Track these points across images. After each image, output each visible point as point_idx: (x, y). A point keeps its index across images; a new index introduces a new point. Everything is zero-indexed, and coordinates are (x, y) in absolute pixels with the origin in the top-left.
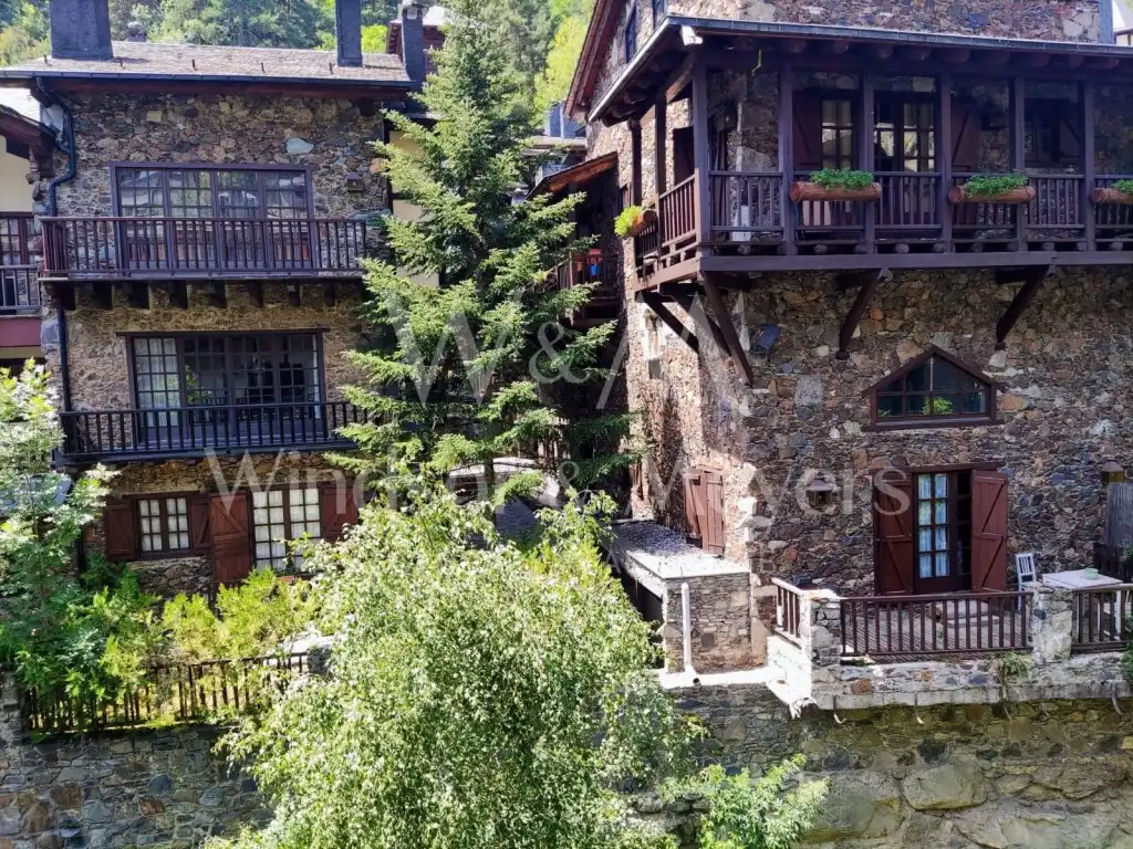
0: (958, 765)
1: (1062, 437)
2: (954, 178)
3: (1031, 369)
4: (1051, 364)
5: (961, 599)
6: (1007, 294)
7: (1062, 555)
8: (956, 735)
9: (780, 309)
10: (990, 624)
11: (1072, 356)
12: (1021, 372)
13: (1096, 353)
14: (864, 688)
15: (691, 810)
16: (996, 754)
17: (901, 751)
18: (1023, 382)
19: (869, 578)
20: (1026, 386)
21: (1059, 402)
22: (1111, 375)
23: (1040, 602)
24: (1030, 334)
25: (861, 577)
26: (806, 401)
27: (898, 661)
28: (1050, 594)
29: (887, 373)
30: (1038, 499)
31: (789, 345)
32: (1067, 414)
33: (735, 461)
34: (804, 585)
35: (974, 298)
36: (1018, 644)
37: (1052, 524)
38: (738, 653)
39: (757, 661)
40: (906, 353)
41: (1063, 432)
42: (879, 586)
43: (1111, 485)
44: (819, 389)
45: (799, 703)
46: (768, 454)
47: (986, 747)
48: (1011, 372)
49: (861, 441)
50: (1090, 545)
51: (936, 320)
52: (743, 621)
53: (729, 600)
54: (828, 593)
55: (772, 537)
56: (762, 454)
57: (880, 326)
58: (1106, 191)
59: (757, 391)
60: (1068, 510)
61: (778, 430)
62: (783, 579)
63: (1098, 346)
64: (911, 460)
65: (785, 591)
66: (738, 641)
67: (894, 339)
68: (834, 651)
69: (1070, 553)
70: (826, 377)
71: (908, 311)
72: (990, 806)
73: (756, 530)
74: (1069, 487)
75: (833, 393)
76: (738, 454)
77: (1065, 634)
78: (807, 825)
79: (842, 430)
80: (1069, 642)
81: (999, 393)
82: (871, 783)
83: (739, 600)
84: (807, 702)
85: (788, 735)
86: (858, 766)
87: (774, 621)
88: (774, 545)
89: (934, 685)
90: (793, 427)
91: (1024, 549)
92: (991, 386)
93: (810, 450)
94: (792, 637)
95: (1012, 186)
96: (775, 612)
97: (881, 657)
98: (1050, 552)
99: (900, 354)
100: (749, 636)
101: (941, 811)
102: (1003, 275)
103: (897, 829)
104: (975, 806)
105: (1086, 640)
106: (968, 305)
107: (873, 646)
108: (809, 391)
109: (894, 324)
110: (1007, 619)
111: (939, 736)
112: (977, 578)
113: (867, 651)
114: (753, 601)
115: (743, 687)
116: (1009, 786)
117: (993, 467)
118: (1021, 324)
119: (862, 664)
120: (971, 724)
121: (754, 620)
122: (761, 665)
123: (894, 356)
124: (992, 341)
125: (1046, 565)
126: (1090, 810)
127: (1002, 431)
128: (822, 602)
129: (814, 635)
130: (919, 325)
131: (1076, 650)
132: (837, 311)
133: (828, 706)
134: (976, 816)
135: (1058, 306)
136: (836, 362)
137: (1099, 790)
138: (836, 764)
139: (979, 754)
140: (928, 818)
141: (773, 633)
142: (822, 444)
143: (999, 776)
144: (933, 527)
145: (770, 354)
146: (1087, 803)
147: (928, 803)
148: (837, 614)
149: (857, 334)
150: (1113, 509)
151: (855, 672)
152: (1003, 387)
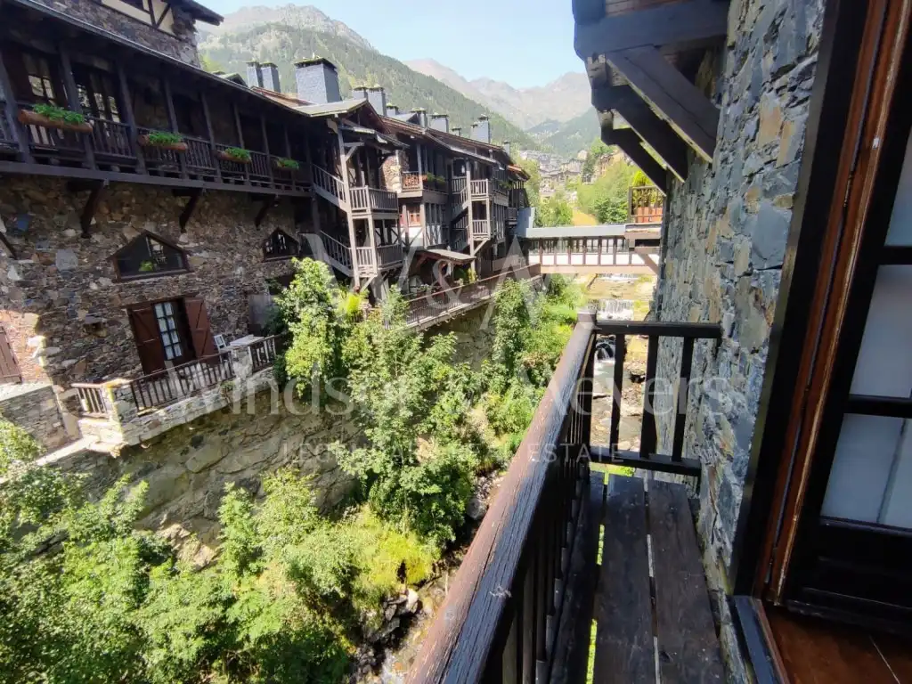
0: (212, 443)
1: (224, 277)
2: (139, 130)
3: (201, 243)
4: (211, 240)
5: (191, 365)
6: (181, 202)
7: (234, 332)
8: (207, 430)
9: (26, 202)
10: (209, 373)
11: (220, 236)
12: (197, 245)
13: (230, 235)
14: (157, 424)
15: (50, 546)
16: (227, 431)
17: (181, 449)
18: (199, 250)
19: (139, 367)
20: (200, 252)
21: (218, 260)
22: (239, 246)
23: (235, 354)
24: (197, 225)
25: (134, 368)
26: (66, 267)
27: (171, 404)
28: (238, 349)
29: (121, 246)
30: (218, 308)
31: (42, 229)
32: (224, 265)
33: (14, 314)
34: (99, 381)
35: (163, 204)
36: (229, 377)
37: (227, 319)
38: (56, 439)
39: (73, 438)
40: (130, 235)
41: (223, 274)
42: (146, 370)
43: (249, 296)
44: (74, 258)
45: (117, 448)
46: (45, 305)
47: (222, 430)
48: (192, 245)
49: (114, 289)
50: (245, 326)
51: (144, 215)
52: (55, 417)
53: (39, 408)
54: (117, 381)
55: (64, 359)
56: (39, 305)
57: (108, 217)
58: (223, 152)
59: (21, 262)
60: (232, 311)
61: (50, 287)
62: (80, 382)
63: (230, 232)
64: (148, 297)
65: (85, 389)
66: (55, 431)
67: (121, 226)
68: (132, 412)
69: (238, 331)
70: (78, 250)
71: (125, 209)
72: (231, 454)
73: (49, 357)
74: (231, 301)
75: (85, 260)
76: (15, 308)
77: (247, 367)
78: (140, 509)
79: (98, 283)
80: (251, 369)
81: (188, 256)
82: (170, 471)
83: (48, 405)
84: (122, 446)
85: (110, 471)
86: (159, 467)
87: (81, 410)
88: (66, 363)
89: (194, 409)
90: (60, 285)
91: (218, 333)
92: (183, 253)
93: (78, 298)
94: (100, 414)
95: (175, 141)
96: (80, 404)
97: (160, 405)
98: (230, 333)
99: (125, 235)
100: (63, 426)
101: (208, 468)
102: (177, 192)
103: (188, 488)
104: (223, 457)
105: (256, 366)
106: (160, 207)
107: (155, 401)
108: (66, 260)
109: (117, 216)
110: (216, 368)
111: (199, 434)
112: (199, 352)
113: (152, 405)
114: (59, 403)
115: (70, 456)
116: (235, 443)
117: (193, 295)
118: (192, 220)
119: (151, 413)
120: (214, 422)
121: (64, 414)
122: (78, 439)
123: (122, 236)
124: (179, 228)
125: (228, 339)
126: (270, 437)
127: (193, 276)
128: (119, 387)
129: (117, 406)
130: (134, 218)
131: (254, 371)
132: (74, 206)
133: (137, 442)
134: (226, 461)
135: (208, 210)
136: (83, 240)
137: (272, 427)
138: (144, 473)
139: (220, 434)
140: (202, 474)
141: (81, 417)
142: (85, 294)
143: (232, 439)
144: (169, 332)
145: (28, 235)
146: (269, 435)
147: (200, 468)
148: (130, 390)
149: (93, 222)
150: (252, 308)
151: (148, 418)
152: (189, 253)
